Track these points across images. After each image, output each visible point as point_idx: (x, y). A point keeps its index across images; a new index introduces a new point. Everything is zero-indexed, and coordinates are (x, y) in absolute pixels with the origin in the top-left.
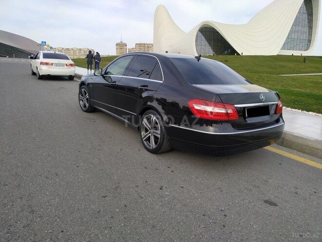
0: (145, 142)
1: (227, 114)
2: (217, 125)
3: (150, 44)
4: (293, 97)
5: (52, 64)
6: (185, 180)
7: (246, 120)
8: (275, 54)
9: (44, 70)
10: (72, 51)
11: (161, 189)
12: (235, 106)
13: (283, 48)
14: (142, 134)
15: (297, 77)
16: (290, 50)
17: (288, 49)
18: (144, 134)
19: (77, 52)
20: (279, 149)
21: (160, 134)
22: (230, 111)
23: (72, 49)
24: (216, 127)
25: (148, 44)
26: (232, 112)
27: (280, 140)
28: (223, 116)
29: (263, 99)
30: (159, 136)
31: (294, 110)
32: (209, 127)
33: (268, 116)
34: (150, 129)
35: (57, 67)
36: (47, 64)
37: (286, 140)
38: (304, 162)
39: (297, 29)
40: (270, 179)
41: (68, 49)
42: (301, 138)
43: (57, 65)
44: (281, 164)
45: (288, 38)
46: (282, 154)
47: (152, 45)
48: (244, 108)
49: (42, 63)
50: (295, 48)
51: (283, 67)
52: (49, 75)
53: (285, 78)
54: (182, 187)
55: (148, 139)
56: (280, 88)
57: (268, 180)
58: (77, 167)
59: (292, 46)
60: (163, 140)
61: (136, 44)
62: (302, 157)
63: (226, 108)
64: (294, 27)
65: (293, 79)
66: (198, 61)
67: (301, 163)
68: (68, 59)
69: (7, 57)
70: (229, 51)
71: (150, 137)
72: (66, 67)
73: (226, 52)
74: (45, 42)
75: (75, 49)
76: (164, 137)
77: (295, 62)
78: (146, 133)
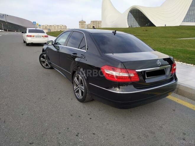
0: (76, 93)
1: (130, 77)
2: (123, 87)
3: (99, 21)
4: (188, 55)
5: (34, 36)
6: (98, 127)
7: (146, 80)
8: (178, 25)
9: (29, 40)
10: (53, 27)
11: (77, 135)
12: (137, 71)
13: (184, 21)
14: (74, 87)
15: (192, 40)
16: (188, 22)
17: (187, 22)
18: (75, 88)
19: (56, 27)
20: (175, 97)
21: (84, 90)
22: (132, 75)
23: (53, 26)
24: (122, 88)
25: (98, 21)
26: (134, 76)
27: (176, 90)
28: (126, 79)
29: (159, 64)
30: (83, 91)
31: (188, 64)
32: (116, 88)
33: (164, 76)
34: (79, 85)
35: (37, 38)
36: (30, 36)
37: (180, 90)
38: (193, 109)
39: (193, 9)
40: (164, 125)
41: (51, 26)
42: (191, 89)
43: (37, 37)
44: (174, 110)
45: (187, 14)
46: (176, 101)
47: (101, 21)
48: (144, 72)
49: (28, 36)
50: (192, 21)
51: (183, 33)
52: (32, 43)
53: (184, 41)
54: (94, 134)
55: (78, 92)
56: (180, 48)
57: (163, 126)
58: (22, 114)
59: (190, 20)
60: (86, 94)
61: (91, 21)
62: (192, 103)
63: (128, 73)
64: (191, 7)
65: (189, 42)
66: (115, 35)
67: (190, 109)
68: (44, 32)
69: (16, 31)
70: (149, 24)
71: (78, 90)
72: (42, 38)
73: (147, 25)
74: (35, 22)
75: (55, 26)
76: (86, 92)
77: (192, 30)
78: (77, 87)
